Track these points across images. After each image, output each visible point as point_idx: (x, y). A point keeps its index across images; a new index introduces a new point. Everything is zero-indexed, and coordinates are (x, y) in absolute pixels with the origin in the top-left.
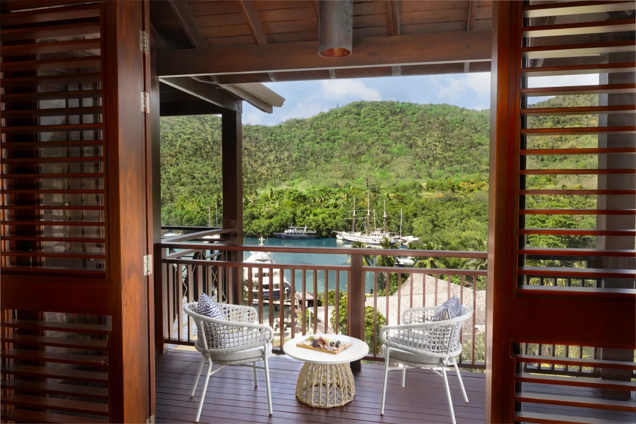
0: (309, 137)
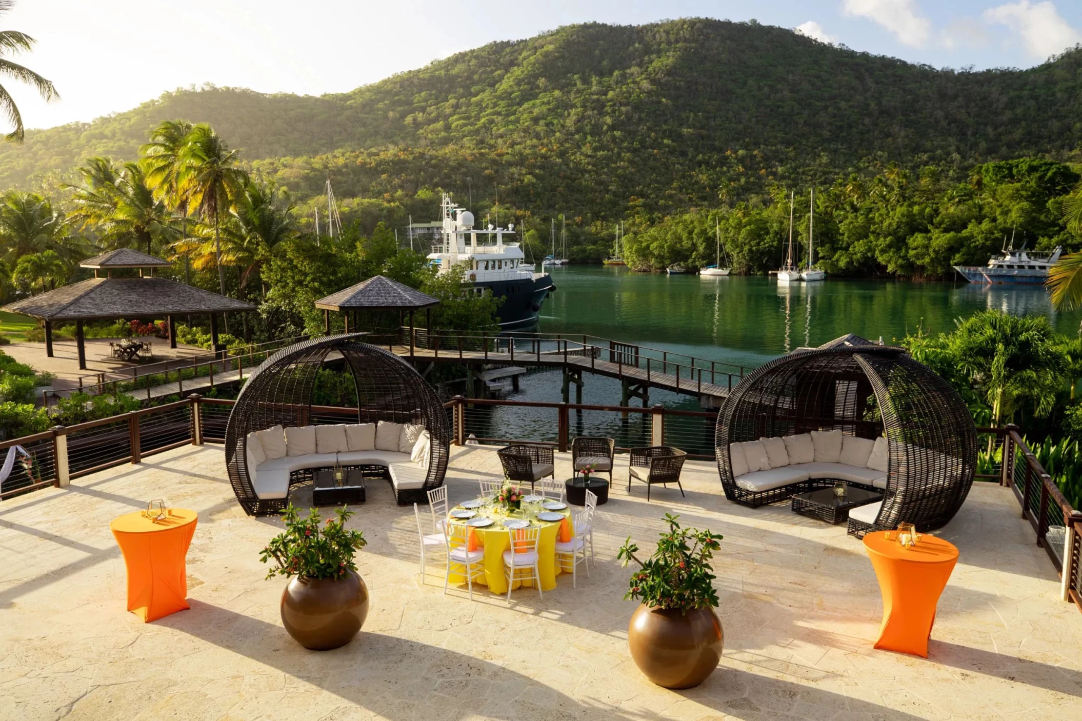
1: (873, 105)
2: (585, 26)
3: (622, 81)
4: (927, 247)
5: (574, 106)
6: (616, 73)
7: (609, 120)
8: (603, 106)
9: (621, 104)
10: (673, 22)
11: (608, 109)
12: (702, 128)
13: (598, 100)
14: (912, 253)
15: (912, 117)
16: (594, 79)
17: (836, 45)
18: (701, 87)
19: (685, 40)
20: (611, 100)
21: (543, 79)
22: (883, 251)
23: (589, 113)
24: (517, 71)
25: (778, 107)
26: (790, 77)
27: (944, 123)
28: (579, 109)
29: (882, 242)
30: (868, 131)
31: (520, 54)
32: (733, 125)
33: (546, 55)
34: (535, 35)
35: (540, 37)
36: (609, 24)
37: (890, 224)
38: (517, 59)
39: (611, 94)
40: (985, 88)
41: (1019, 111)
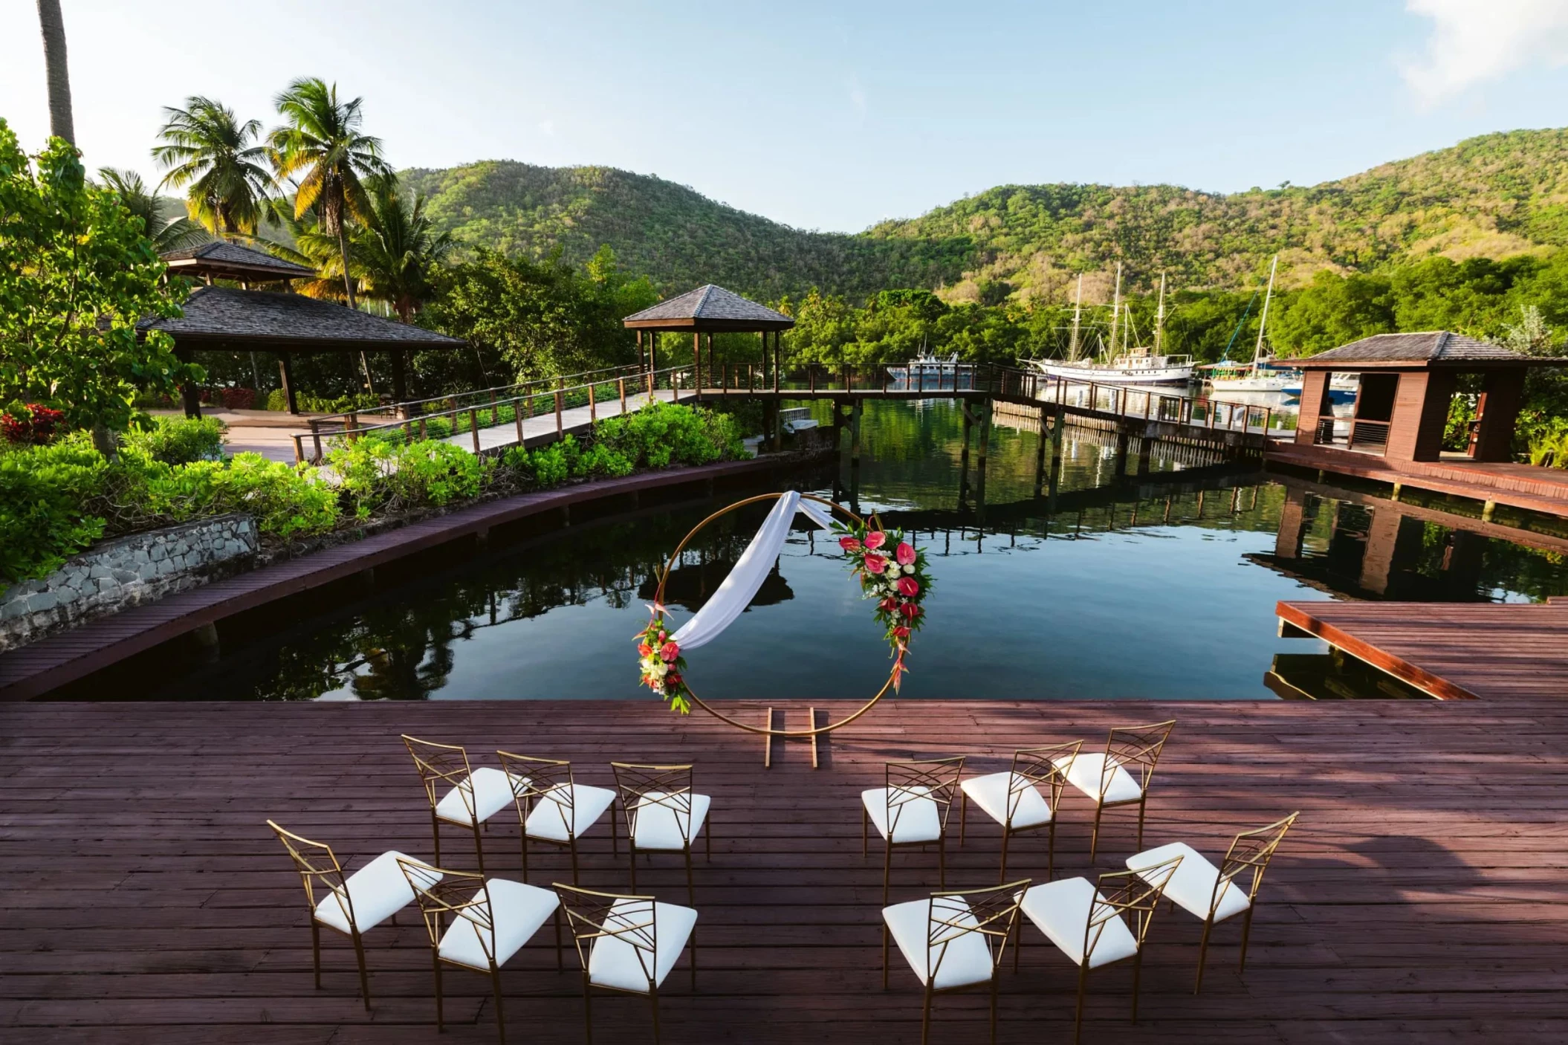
0: (917, 248)
1: (753, 253)
2: (503, 163)
3: (546, 215)
4: (857, 353)
5: (503, 235)
6: (539, 208)
7: (538, 250)
8: (531, 237)
9: (548, 237)
10: (584, 168)
11: (536, 240)
12: (623, 262)
13: (525, 231)
14: (847, 358)
15: (782, 265)
16: (519, 212)
17: (720, 203)
18: (617, 228)
19: (598, 185)
20: (538, 232)
21: (469, 208)
22: (825, 356)
23: (518, 242)
24: (442, 199)
25: (682, 249)
26: (688, 225)
27: (805, 270)
28: (509, 238)
29: (824, 349)
30: (753, 273)
31: (442, 182)
32: (648, 262)
33: (469, 186)
34: (454, 165)
35: (459, 168)
36: (526, 163)
37: (826, 336)
38: (438, 187)
39: (537, 227)
40: (829, 246)
41: (854, 264)
